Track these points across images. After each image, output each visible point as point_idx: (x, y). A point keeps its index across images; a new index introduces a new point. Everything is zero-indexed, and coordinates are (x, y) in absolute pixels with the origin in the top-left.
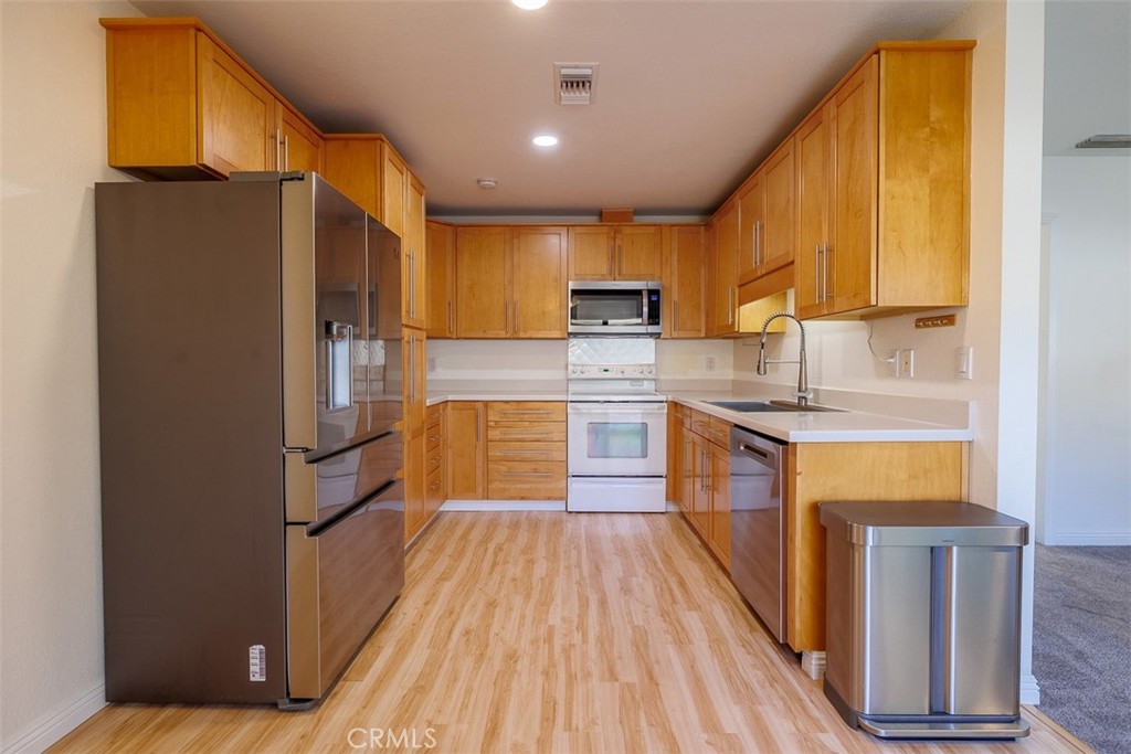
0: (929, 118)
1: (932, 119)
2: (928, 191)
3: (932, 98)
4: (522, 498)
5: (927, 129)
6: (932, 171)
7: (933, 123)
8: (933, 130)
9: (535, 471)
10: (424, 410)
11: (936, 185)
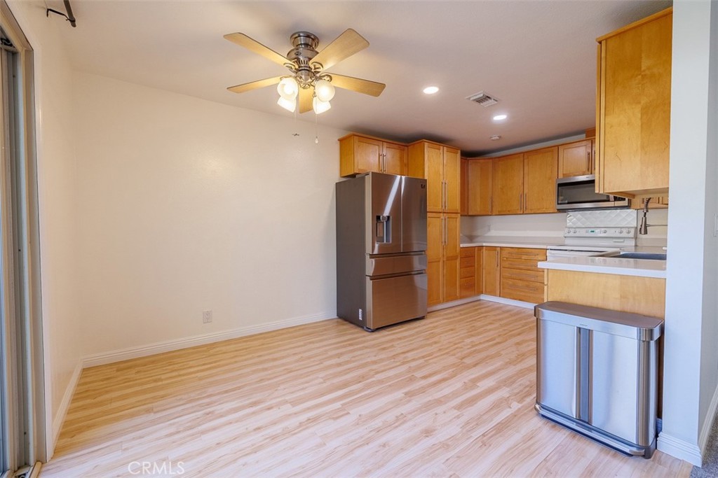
0: (641, 68)
1: (643, 69)
2: (639, 115)
3: (643, 55)
4: (520, 300)
5: (640, 77)
6: (643, 102)
7: (644, 71)
8: (644, 77)
9: (528, 286)
10: (458, 249)
11: (645, 111)
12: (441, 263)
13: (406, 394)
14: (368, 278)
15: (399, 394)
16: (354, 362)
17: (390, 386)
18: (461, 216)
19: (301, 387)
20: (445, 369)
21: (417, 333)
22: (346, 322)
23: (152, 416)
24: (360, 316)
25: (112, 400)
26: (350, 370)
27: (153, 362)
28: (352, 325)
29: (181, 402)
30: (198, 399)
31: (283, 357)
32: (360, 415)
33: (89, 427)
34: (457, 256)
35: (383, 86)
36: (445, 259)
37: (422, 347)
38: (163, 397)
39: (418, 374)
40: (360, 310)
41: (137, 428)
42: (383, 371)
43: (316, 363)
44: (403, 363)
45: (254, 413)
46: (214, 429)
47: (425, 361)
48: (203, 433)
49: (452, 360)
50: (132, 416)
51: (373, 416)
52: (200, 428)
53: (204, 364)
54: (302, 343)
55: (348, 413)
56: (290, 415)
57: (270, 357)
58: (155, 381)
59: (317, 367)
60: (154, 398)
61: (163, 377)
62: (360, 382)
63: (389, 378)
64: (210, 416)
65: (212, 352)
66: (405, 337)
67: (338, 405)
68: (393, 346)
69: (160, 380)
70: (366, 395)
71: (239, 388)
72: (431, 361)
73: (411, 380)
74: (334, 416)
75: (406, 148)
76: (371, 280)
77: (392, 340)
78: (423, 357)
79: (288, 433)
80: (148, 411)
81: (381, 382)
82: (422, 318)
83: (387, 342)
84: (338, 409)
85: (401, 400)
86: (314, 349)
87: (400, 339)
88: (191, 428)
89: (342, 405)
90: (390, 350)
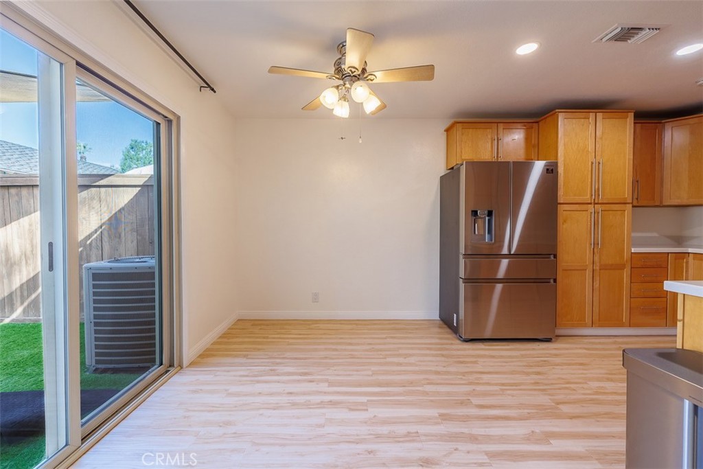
12: (588, 274)
13: (441, 415)
14: (461, 280)
15: (434, 412)
16: (417, 366)
17: (432, 401)
18: (633, 207)
19: (348, 373)
20: (521, 406)
21: (523, 356)
22: (445, 326)
23: (243, 360)
24: (455, 321)
25: (235, 343)
26: (406, 372)
27: (273, 324)
28: (449, 330)
29: (266, 357)
30: (275, 358)
31: (358, 344)
32: (375, 416)
33: (213, 356)
34: (625, 265)
35: (431, 67)
36: (597, 268)
37: (512, 373)
38: (259, 350)
39: (475, 401)
40: (455, 315)
41: (231, 365)
42: (438, 384)
43: (381, 357)
44: (471, 384)
45: (299, 381)
46: (266, 382)
47: (502, 390)
48: (258, 382)
49: (544, 399)
50: (236, 356)
51: (385, 422)
52: (260, 378)
53: (300, 334)
54: (384, 336)
55: (367, 410)
56: (321, 392)
57: (349, 341)
58: (264, 338)
59: (379, 361)
60: (254, 349)
61: (270, 336)
62: (404, 386)
63: (438, 393)
64: (273, 372)
65: (313, 326)
66: (502, 357)
67: (364, 399)
68: (475, 362)
69: (267, 338)
70: (398, 401)
71: (306, 359)
72: (509, 392)
73: (461, 403)
74: (352, 407)
75: (535, 125)
76: (463, 283)
77: (479, 356)
78: (503, 384)
79: (307, 405)
80: (245, 356)
81: (426, 393)
82: (548, 340)
83: (473, 356)
84: (362, 403)
85: (430, 419)
86: (390, 343)
87: (493, 357)
88: (255, 376)
89: (368, 401)
90: (469, 365)
